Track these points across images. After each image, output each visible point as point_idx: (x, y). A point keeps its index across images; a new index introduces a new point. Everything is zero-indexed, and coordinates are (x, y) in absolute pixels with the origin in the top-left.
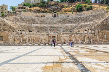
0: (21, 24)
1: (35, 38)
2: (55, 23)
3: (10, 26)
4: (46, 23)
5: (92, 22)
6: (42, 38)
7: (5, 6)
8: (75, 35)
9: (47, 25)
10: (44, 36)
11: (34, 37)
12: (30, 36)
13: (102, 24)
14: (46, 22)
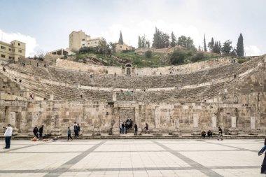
0: (51, 83)
1: (68, 113)
2: (128, 85)
3: (5, 80)
4: (110, 86)
5: (208, 84)
6: (92, 112)
7: (19, 44)
8: (190, 107)
9: (111, 88)
10: (98, 106)
11: (67, 109)
12: (51, 107)
13: (247, 83)
14: (109, 84)
